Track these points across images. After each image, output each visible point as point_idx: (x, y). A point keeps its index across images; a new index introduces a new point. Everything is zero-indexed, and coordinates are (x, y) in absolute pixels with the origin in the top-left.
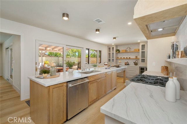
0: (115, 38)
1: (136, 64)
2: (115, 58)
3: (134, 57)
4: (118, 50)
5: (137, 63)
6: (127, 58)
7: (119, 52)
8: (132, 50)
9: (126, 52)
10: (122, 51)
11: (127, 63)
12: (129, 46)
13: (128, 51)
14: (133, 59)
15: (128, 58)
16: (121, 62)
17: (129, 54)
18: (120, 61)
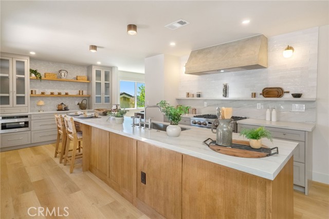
0: (94, 47)
1: (84, 107)
2: (27, 95)
5: (86, 105)
6: (59, 94)
9: (58, 79)
10: (46, 75)
11: (63, 106)
13: (64, 78)
15: (63, 94)
18: (41, 103)
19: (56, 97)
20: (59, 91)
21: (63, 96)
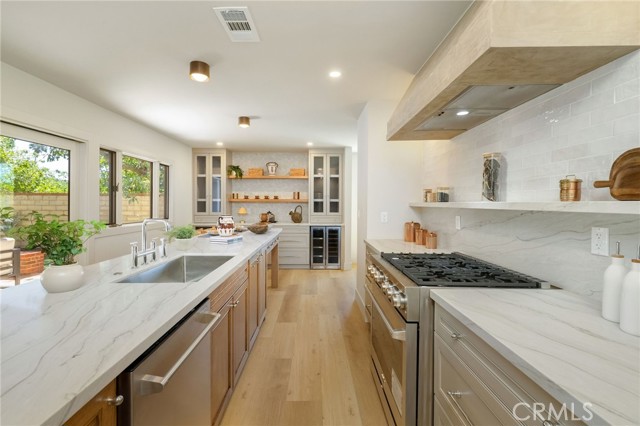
0: (245, 120)
1: (297, 218)
2: (223, 200)
3: (289, 196)
4: (236, 168)
5: (301, 215)
6: (267, 198)
7: (241, 175)
8: (284, 172)
9: (264, 176)
10: (252, 171)
11: (269, 216)
12: (274, 157)
13: (272, 174)
14: (286, 202)
15: (272, 198)
16: (246, 214)
17: (273, 183)
18: (242, 211)
19: (262, 202)
20: (266, 194)
21: (271, 202)
